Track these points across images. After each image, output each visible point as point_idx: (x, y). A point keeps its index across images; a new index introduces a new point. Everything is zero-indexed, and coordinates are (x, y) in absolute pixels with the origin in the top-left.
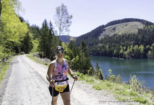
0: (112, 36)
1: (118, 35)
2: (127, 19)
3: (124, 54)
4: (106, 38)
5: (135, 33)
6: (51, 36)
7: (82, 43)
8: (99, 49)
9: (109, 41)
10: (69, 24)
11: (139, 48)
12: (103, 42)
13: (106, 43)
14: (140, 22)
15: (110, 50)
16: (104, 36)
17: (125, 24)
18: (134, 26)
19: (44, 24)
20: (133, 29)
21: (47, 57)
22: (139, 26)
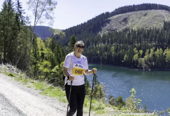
0: (122, 31)
1: (132, 30)
2: (147, 4)
3: (140, 63)
4: (112, 35)
5: (159, 28)
6: (19, 25)
7: (72, 40)
8: (98, 52)
9: (115, 40)
10: (52, 6)
11: (164, 54)
12: (106, 41)
13: (112, 43)
14: (167, 11)
15: (117, 54)
16: (108, 30)
17: (144, 12)
18: (158, 17)
19: (7, 4)
20: (156, 22)
21: (11, 62)
22: (166, 17)
